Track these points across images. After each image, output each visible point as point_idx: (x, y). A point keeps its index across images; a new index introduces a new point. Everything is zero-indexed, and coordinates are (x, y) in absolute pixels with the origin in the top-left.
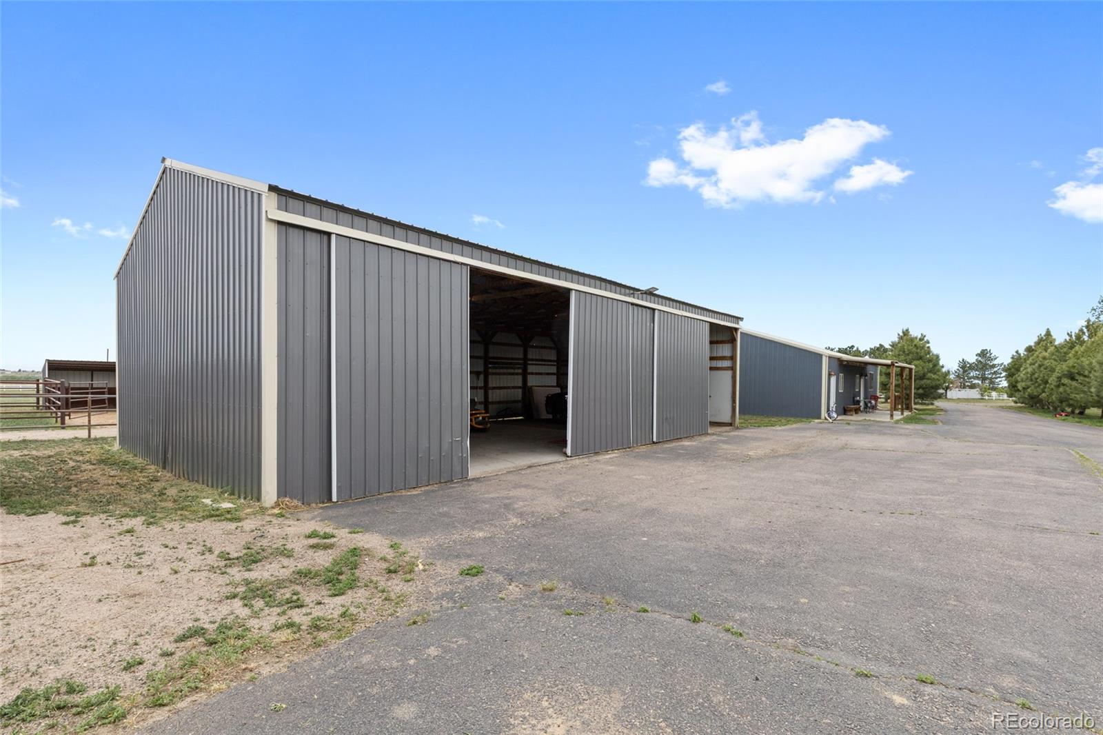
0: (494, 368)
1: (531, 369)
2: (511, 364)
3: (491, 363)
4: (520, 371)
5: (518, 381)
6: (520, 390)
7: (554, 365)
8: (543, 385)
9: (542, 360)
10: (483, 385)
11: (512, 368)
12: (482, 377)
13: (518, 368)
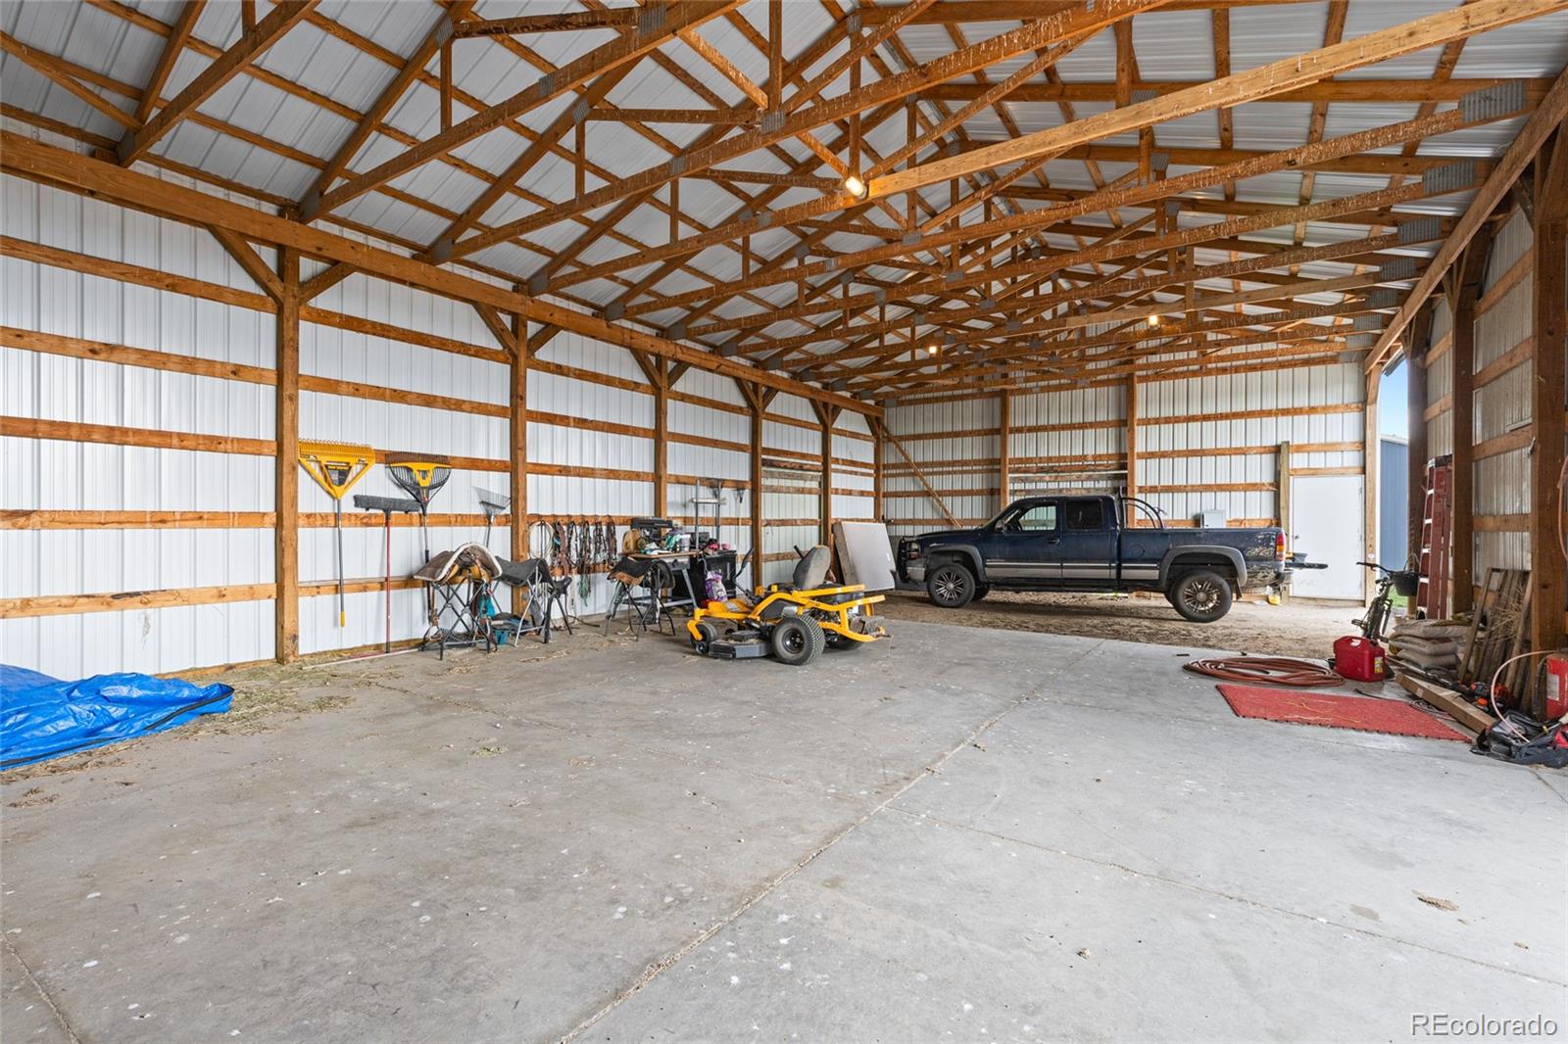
0: (772, 475)
1: (837, 481)
2: (801, 467)
3: (765, 463)
4: (815, 485)
5: (810, 507)
6: (815, 528)
7: (869, 475)
8: (853, 517)
9: (853, 463)
10: (748, 515)
11: (800, 478)
12: (747, 494)
13: (812, 479)
